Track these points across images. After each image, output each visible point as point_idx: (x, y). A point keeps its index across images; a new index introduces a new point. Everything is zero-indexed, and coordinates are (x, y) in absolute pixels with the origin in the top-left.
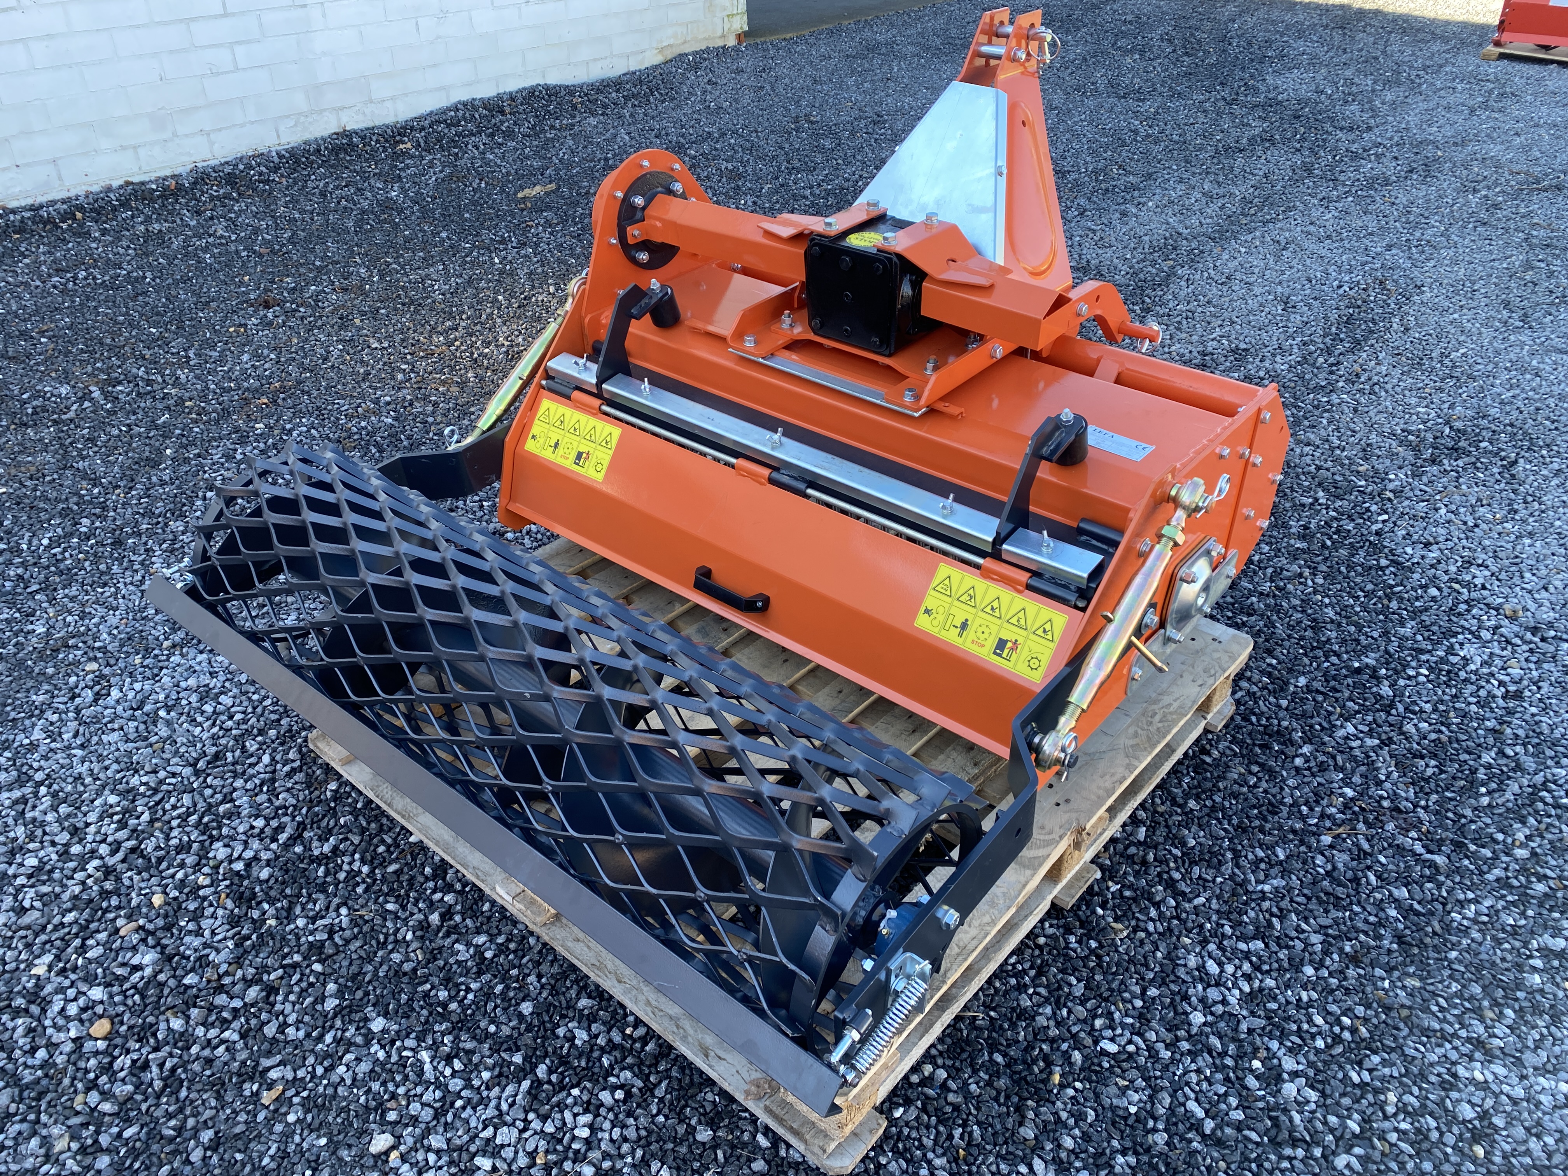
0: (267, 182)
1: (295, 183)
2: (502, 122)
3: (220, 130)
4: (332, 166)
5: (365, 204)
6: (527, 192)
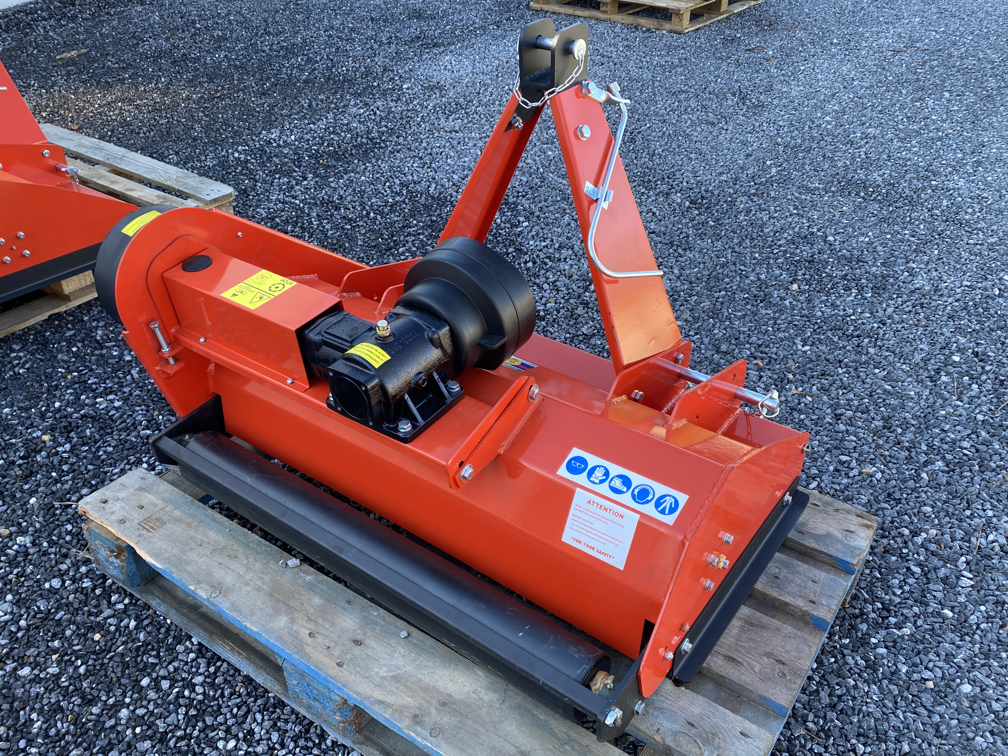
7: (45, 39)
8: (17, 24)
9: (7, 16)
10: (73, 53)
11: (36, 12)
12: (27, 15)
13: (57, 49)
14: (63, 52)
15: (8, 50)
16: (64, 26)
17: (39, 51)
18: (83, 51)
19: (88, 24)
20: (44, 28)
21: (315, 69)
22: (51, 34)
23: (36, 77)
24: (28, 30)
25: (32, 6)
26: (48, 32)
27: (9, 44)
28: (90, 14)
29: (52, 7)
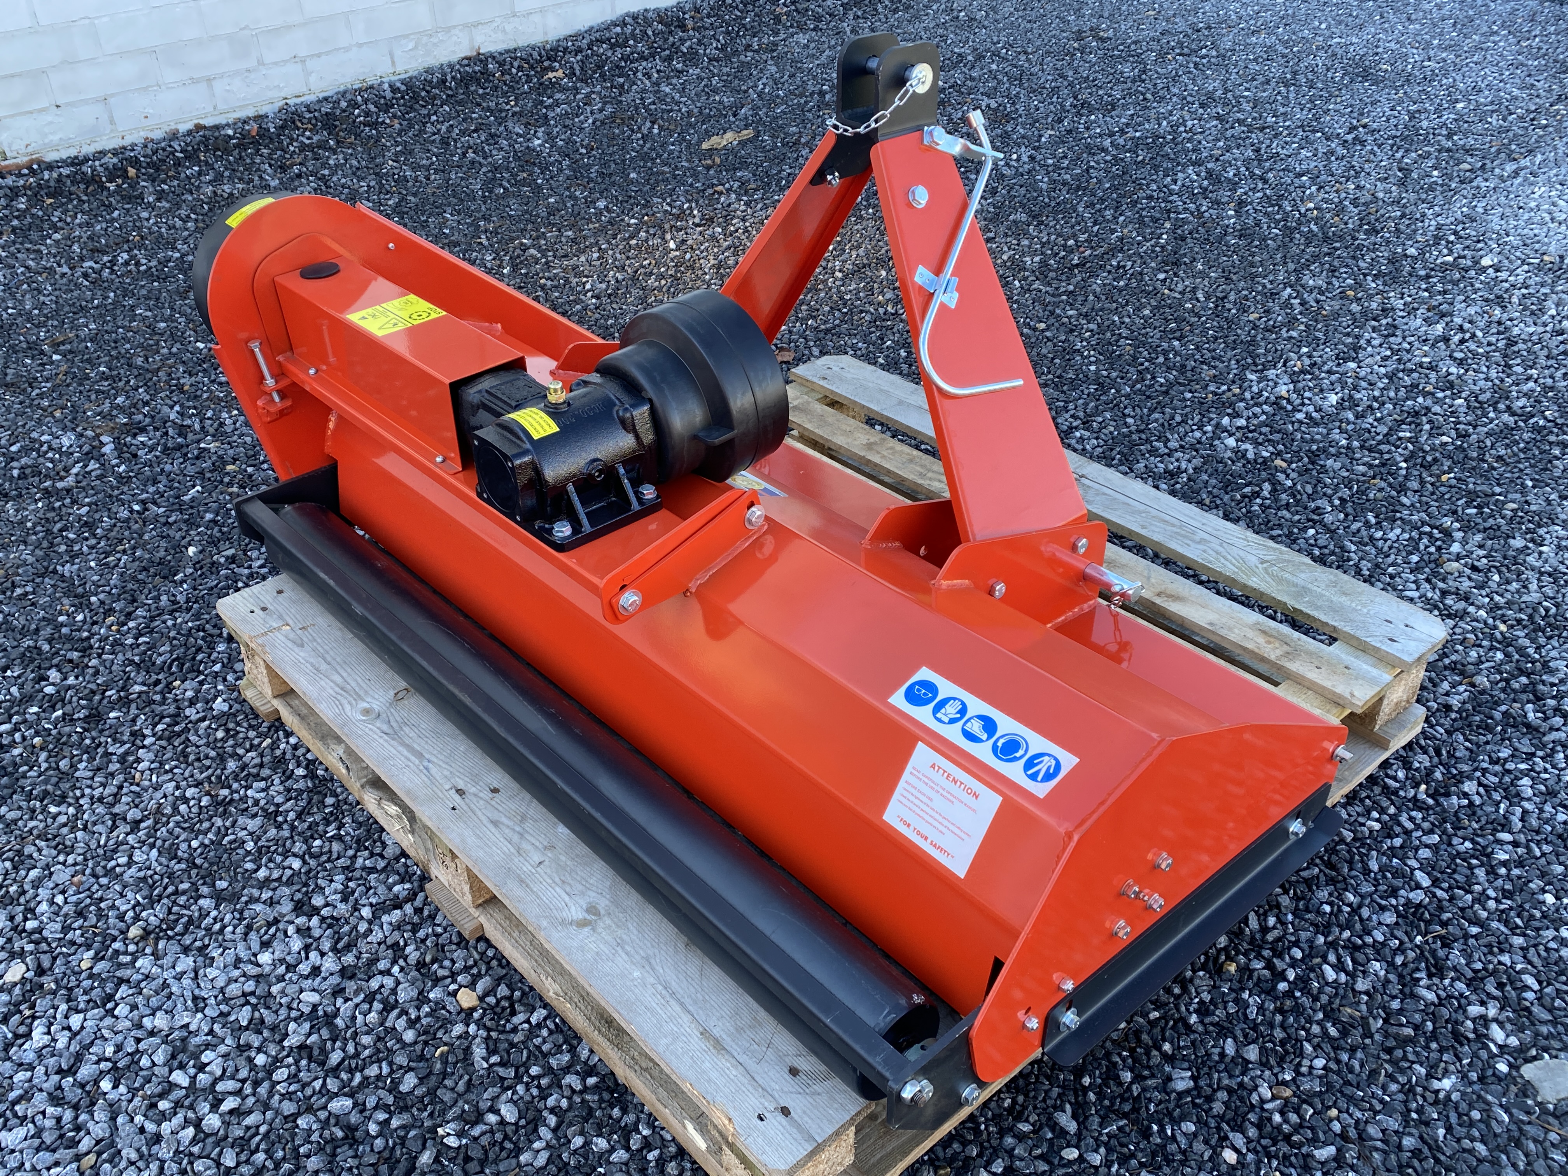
0: (374, 125)
1: (411, 126)
2: (682, 41)
3: (319, 55)
4: (460, 103)
5: (499, 157)
6: (715, 140)
7: (662, 100)
8: (600, 67)
9: (579, 50)
10: (729, 135)
11: (625, 45)
12: (613, 47)
13: (691, 125)
14: (708, 135)
15: (603, 123)
16: (681, 72)
17: (661, 128)
18: (745, 132)
19: (726, 70)
20: (648, 75)
21: (1241, 204)
22: (667, 90)
23: (687, 192)
24: (621, 80)
25: (618, 29)
26: (657, 84)
27: (601, 110)
28: (717, 48)
29: (650, 33)
